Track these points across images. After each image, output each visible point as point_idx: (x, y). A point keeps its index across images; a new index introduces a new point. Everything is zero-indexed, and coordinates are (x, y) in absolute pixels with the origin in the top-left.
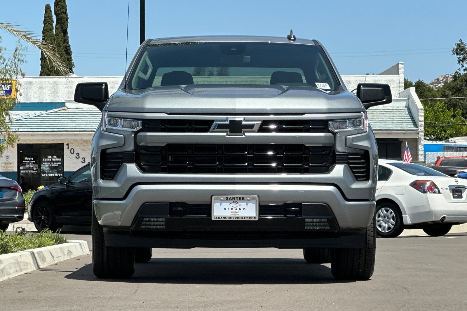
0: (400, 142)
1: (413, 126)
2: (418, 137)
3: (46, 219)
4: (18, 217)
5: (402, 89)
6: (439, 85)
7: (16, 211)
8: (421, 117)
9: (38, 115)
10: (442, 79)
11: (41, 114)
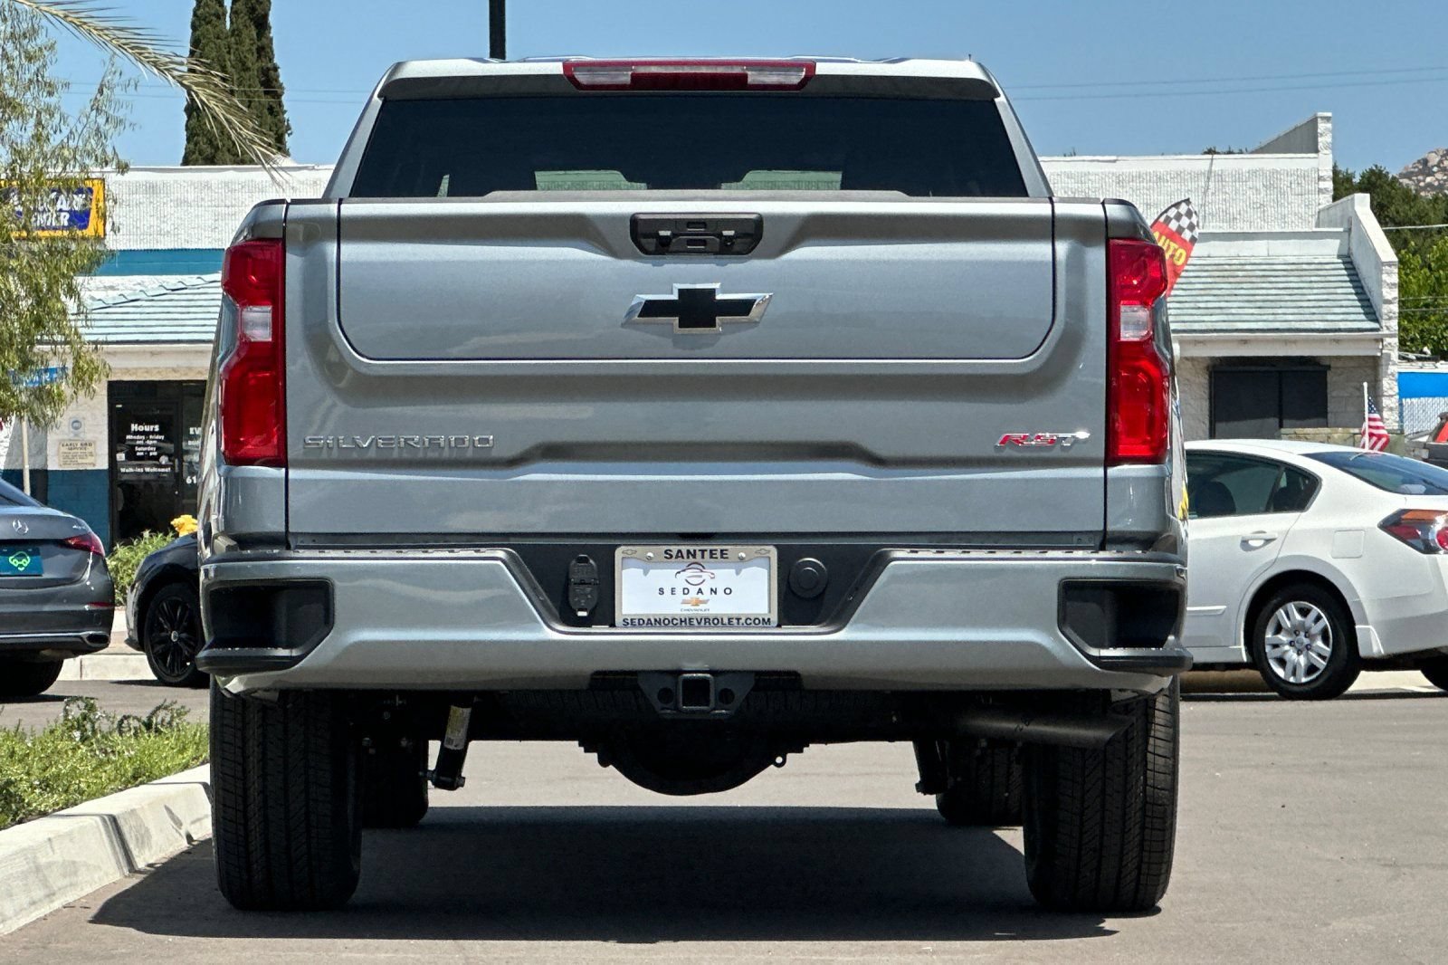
0: (1321, 369)
1: (1363, 317)
2: (1379, 354)
3: (186, 643)
4: (91, 638)
5: (1326, 199)
6: (1429, 179)
7: (83, 620)
8: (1388, 291)
9: (173, 290)
10: (1437, 159)
11: (184, 286)
